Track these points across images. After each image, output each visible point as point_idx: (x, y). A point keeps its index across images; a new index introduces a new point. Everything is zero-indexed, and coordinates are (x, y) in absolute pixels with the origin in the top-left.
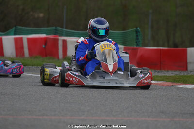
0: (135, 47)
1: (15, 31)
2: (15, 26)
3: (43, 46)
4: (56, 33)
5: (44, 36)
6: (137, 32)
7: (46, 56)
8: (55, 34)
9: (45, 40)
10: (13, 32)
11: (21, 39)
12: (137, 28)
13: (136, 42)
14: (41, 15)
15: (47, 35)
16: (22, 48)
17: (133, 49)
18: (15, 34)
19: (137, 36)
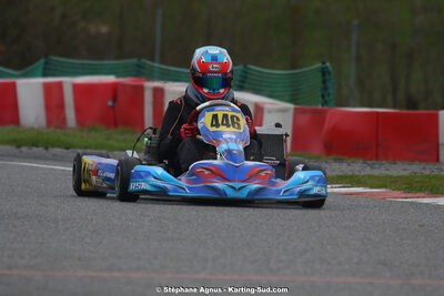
0: (320, 107)
1: (45, 68)
2: (46, 56)
3: (110, 103)
4: (140, 72)
5: (111, 79)
6: (324, 72)
7: (116, 125)
8: (136, 76)
9: (114, 87)
10: (40, 70)
11: (60, 85)
12: (324, 63)
13: (323, 96)
14: (104, 29)
15: (118, 77)
16: (61, 106)
17: (316, 112)
18: (45, 75)
19: (324, 82)
